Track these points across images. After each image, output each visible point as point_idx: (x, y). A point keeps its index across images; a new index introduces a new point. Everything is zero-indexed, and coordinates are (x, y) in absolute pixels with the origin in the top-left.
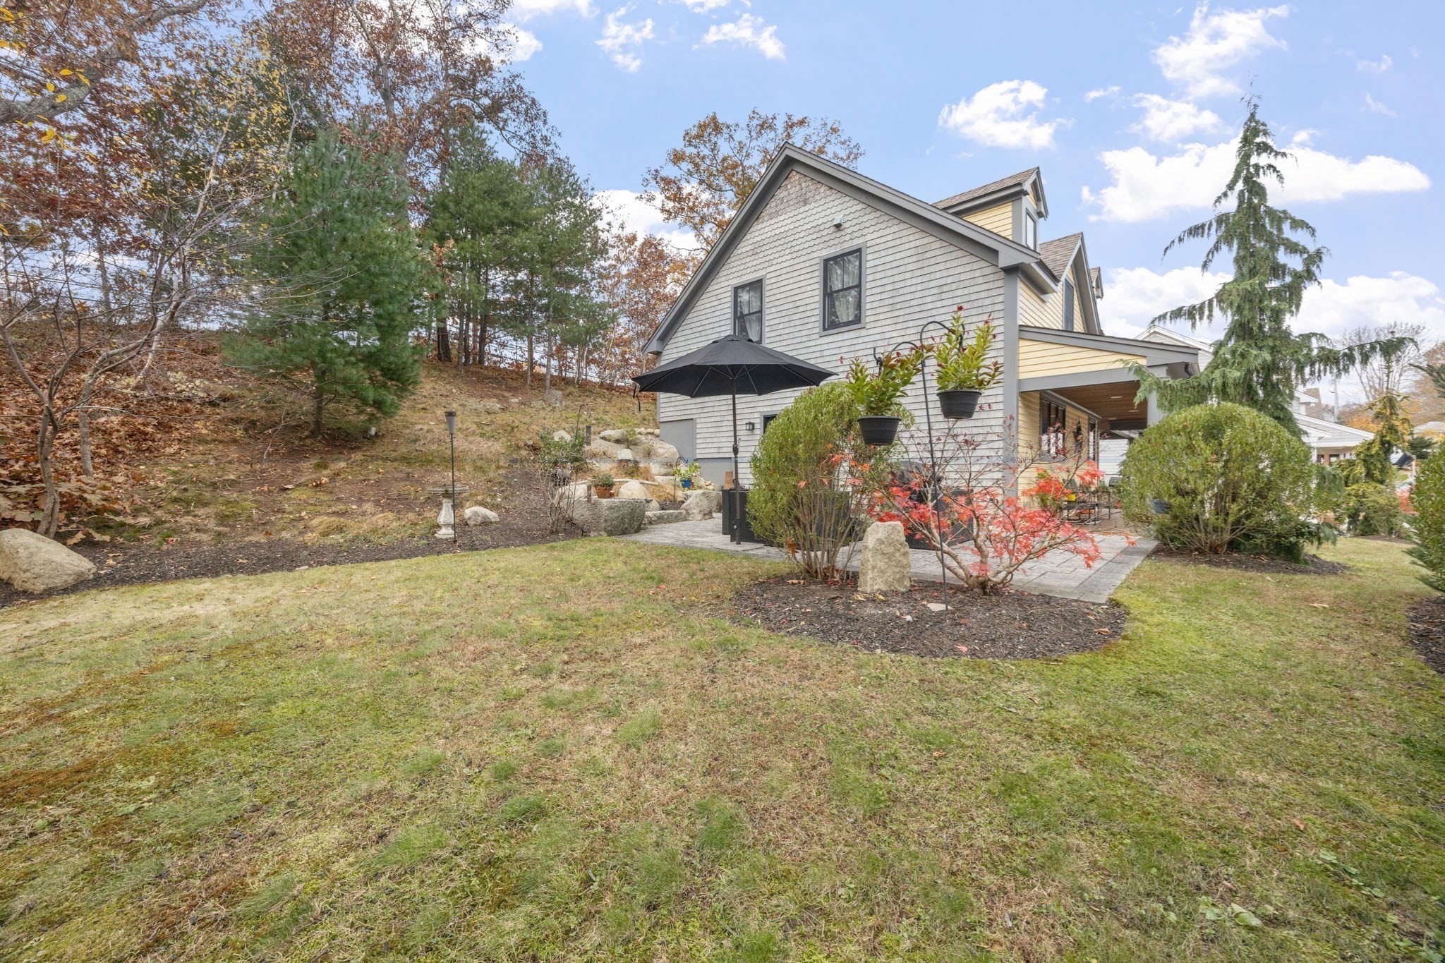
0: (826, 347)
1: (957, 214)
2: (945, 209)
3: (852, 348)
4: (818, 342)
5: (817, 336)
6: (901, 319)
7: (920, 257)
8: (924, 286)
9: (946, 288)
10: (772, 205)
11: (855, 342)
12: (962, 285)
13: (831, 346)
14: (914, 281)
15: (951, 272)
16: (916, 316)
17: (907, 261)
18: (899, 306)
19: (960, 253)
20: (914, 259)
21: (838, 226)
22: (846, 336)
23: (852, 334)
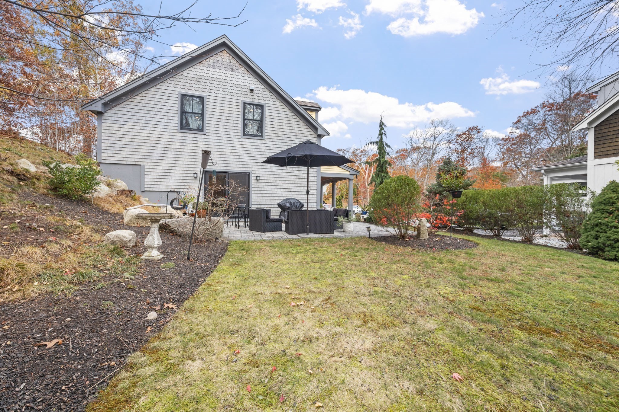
0: (245, 143)
1: (304, 108)
2: (301, 105)
3: (258, 147)
4: (240, 140)
5: (240, 137)
6: (281, 141)
7: (289, 119)
8: (291, 131)
9: (298, 135)
10: (211, 60)
11: (260, 145)
12: (304, 135)
13: (247, 143)
14: (286, 128)
15: (300, 129)
16: (287, 142)
17: (283, 118)
18: (280, 135)
19: (303, 124)
20: (286, 119)
21: (252, 91)
22: (255, 141)
23: (258, 141)
